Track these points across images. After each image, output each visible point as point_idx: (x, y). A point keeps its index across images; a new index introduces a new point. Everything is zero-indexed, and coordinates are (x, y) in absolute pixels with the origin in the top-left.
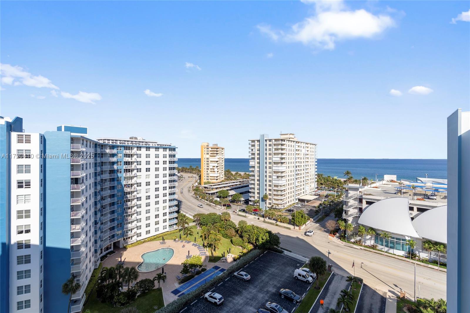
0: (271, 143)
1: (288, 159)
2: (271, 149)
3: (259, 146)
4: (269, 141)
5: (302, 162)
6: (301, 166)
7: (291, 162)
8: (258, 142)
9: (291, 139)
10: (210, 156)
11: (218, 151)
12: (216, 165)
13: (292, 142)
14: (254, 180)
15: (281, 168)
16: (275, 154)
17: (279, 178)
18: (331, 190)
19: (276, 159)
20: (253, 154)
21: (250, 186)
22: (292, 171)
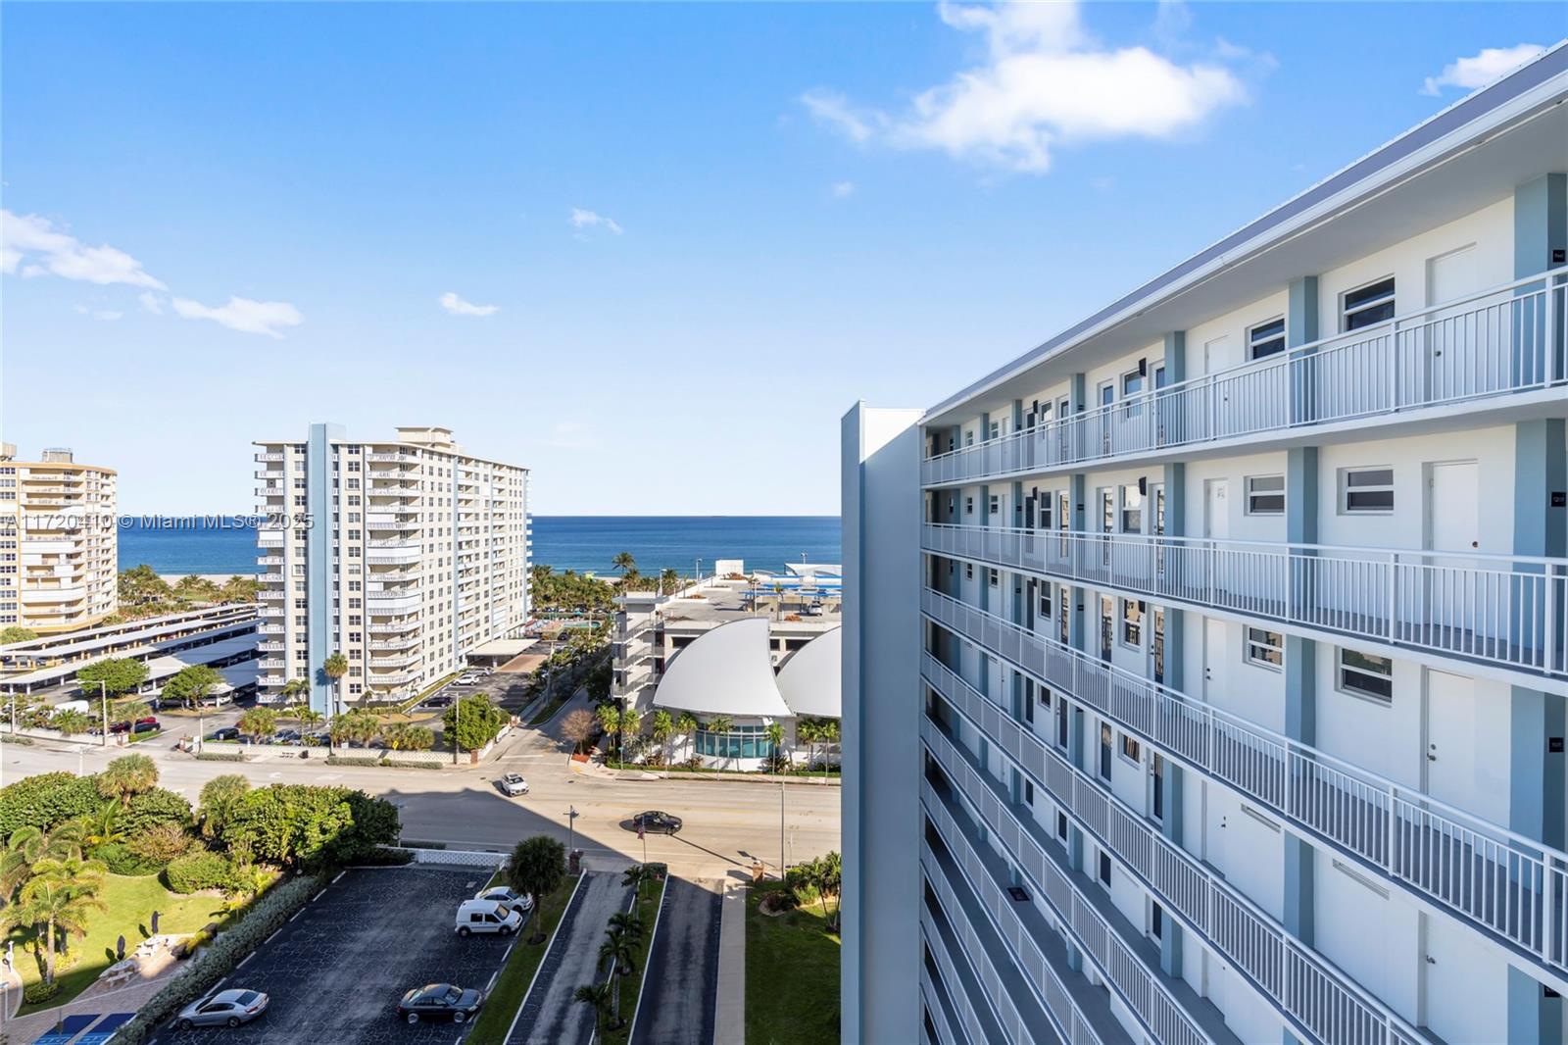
0: (355, 458)
1: (427, 517)
2: (357, 480)
3: (306, 469)
4: (351, 452)
5: (482, 530)
6: (477, 541)
7: (440, 530)
8: (297, 452)
9: (438, 449)
10: (26, 507)
11: (77, 484)
12: (68, 547)
13: (444, 459)
14: (281, 604)
15: (400, 552)
16: (374, 500)
17: (393, 589)
18: (576, 616)
19: (383, 517)
20: (279, 500)
21: (261, 630)
22: (445, 562)
